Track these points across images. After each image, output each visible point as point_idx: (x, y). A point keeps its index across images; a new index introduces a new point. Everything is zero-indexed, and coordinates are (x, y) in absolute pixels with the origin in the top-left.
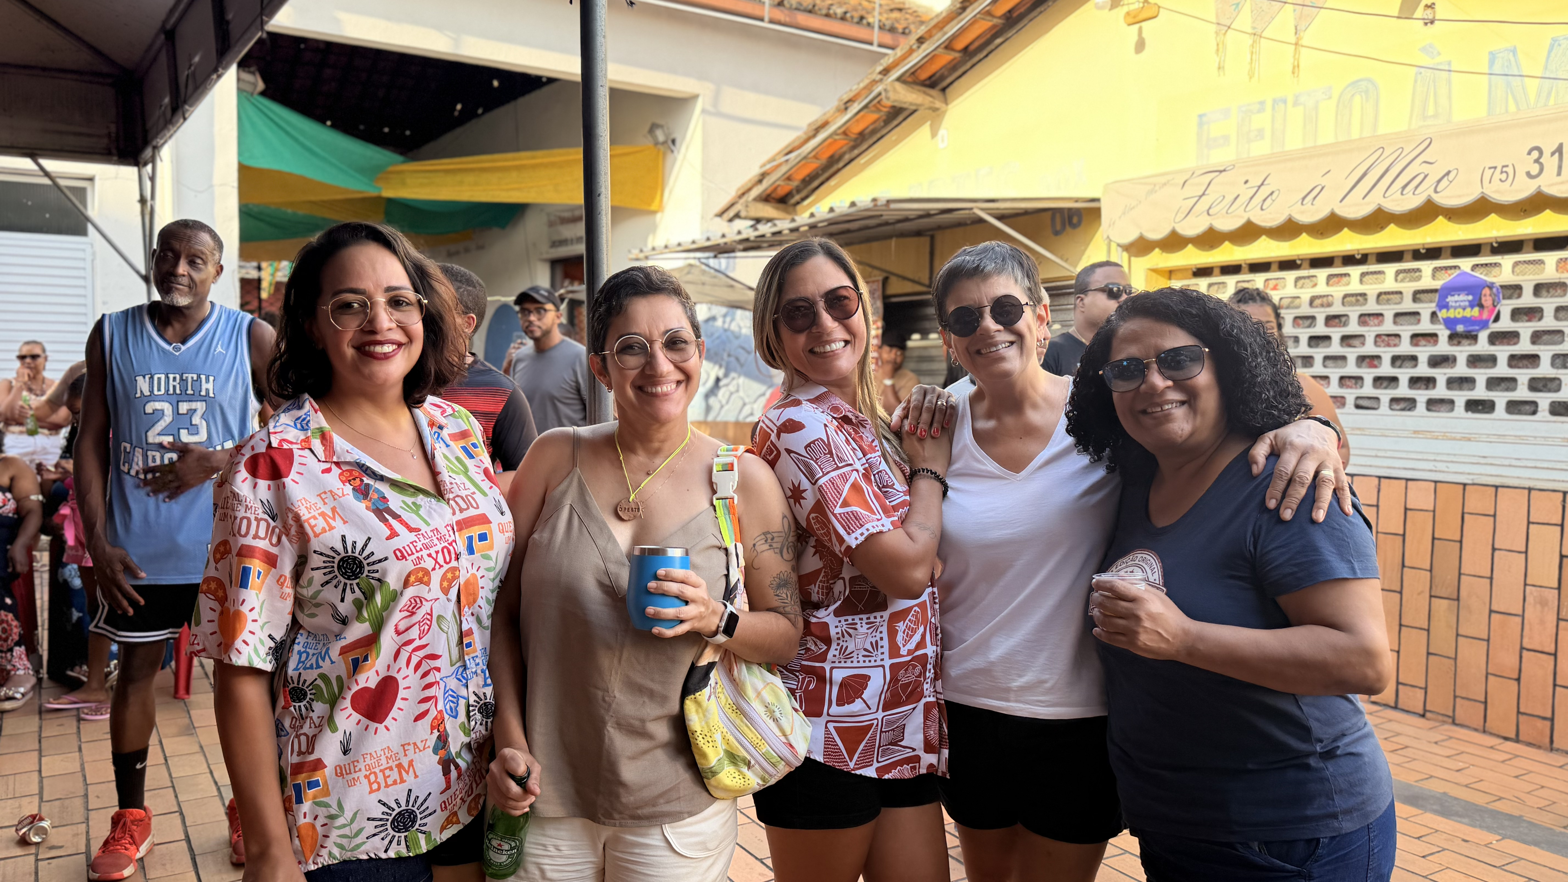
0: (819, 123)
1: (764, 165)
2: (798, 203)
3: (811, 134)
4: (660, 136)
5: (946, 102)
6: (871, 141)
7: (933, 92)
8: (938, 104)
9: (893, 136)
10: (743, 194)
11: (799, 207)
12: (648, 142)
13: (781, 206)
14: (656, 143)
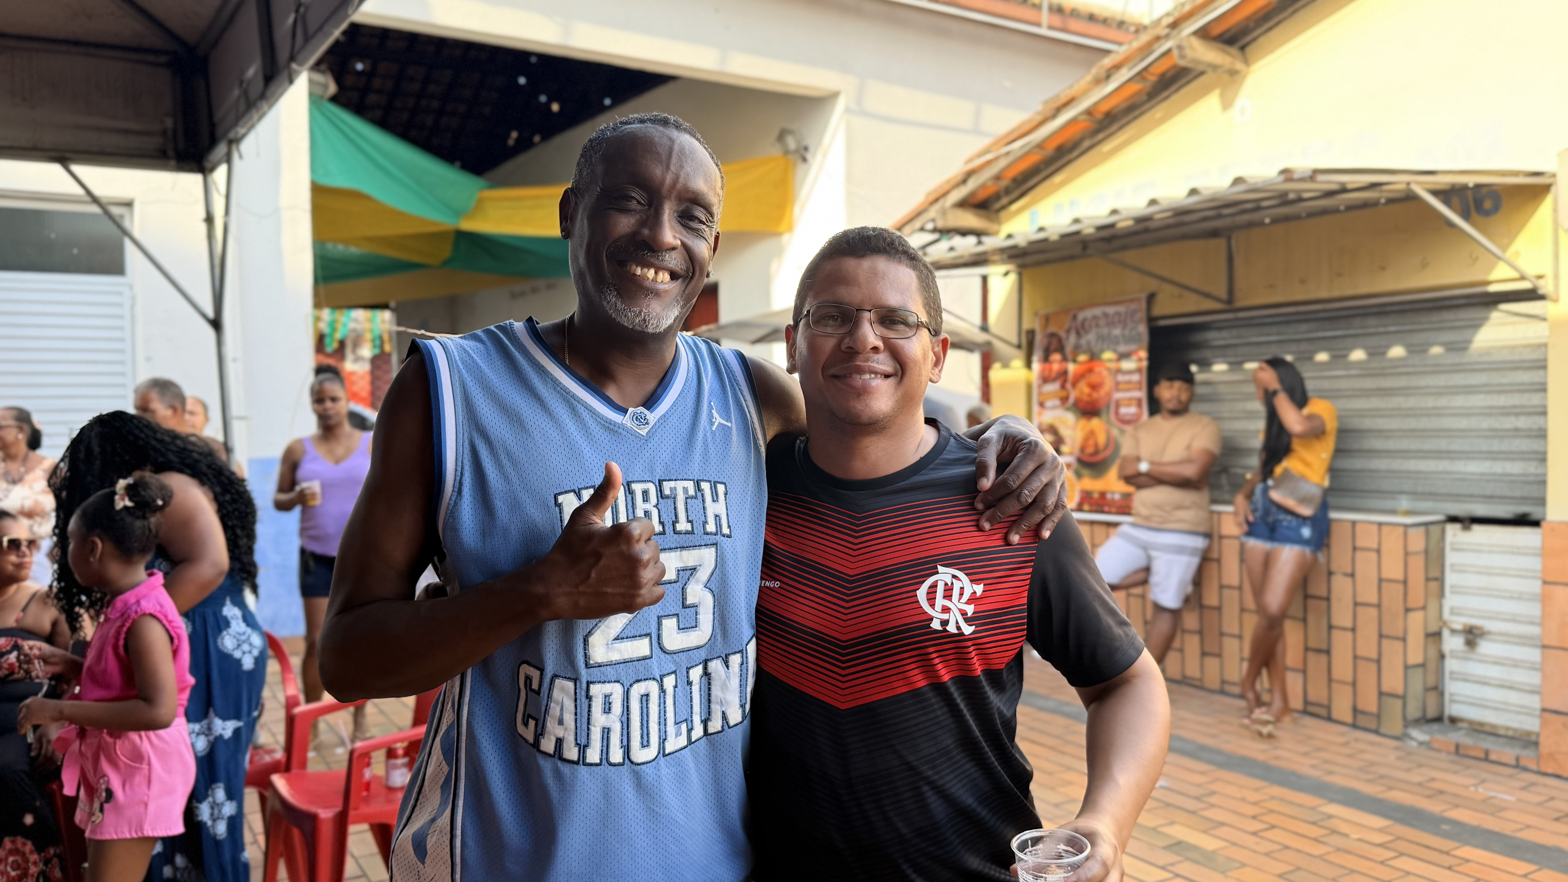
0: (1063, 99)
1: (970, 160)
2: (1003, 208)
3: (1049, 114)
4: (791, 143)
5: (1247, 62)
6: (1124, 121)
7: (1233, 50)
8: (1239, 66)
9: (1158, 112)
10: (936, 200)
11: (1003, 214)
12: (776, 151)
13: (983, 212)
14: (786, 152)
